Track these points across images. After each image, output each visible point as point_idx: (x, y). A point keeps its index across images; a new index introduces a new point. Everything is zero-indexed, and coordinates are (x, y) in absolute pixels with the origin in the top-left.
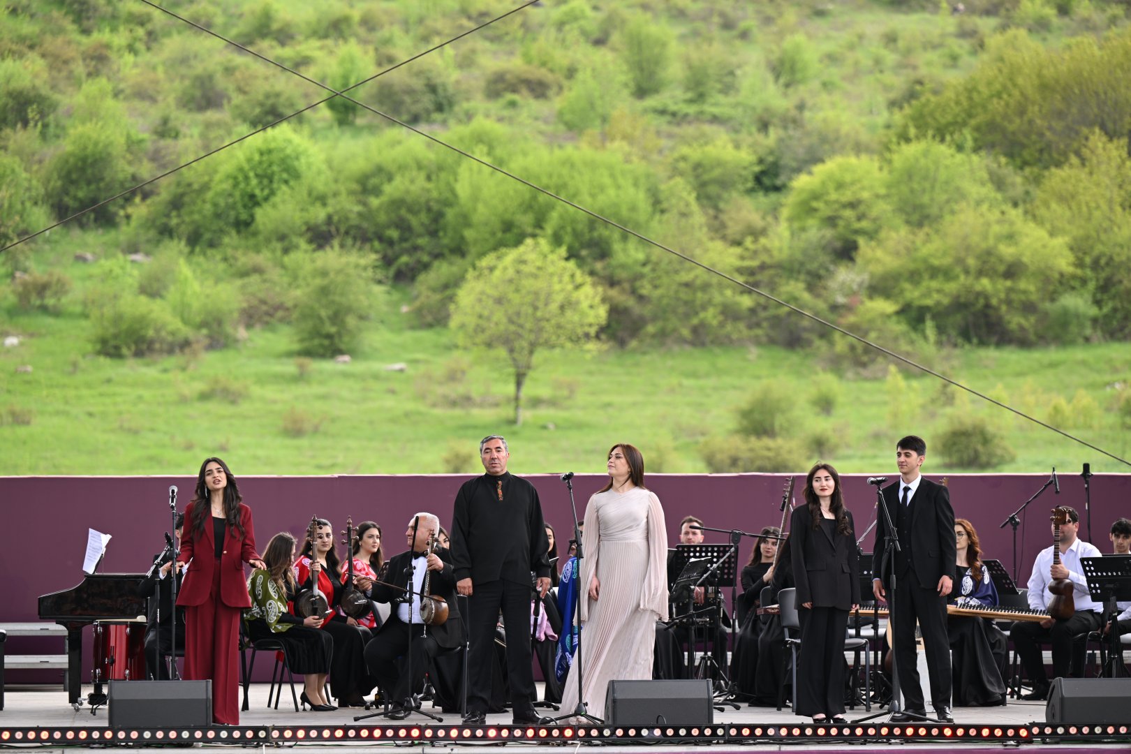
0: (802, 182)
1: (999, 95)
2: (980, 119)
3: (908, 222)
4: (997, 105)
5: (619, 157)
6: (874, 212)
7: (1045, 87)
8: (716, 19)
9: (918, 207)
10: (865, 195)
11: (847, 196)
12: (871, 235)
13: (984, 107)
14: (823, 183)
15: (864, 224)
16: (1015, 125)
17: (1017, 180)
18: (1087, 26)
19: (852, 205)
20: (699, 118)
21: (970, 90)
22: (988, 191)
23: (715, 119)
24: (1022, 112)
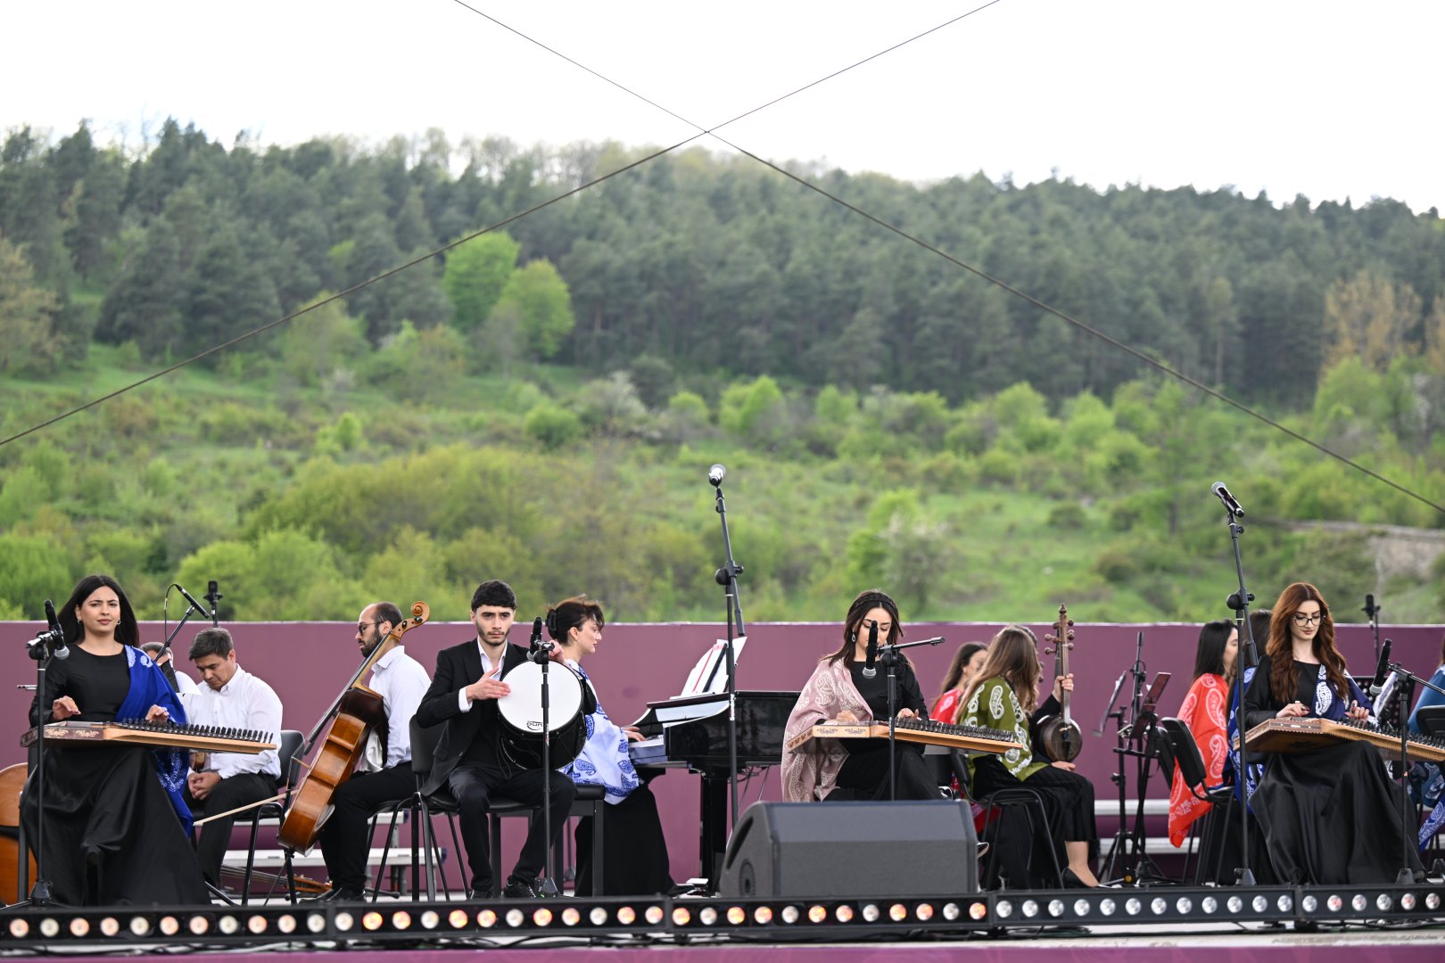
0: (189, 562)
1: (328, 500)
2: (314, 518)
3: (271, 593)
4: (327, 507)
5: (44, 544)
6: (246, 584)
7: (364, 495)
8: (89, 450)
9: (277, 582)
10: (240, 571)
11: (225, 571)
12: (245, 602)
13: (318, 510)
14: (207, 562)
15: (239, 594)
16: (343, 520)
17: (349, 562)
18: (366, 458)
19: (229, 578)
20: (96, 517)
21: (307, 497)
22: (332, 570)
23: (108, 518)
24: (347, 511)
